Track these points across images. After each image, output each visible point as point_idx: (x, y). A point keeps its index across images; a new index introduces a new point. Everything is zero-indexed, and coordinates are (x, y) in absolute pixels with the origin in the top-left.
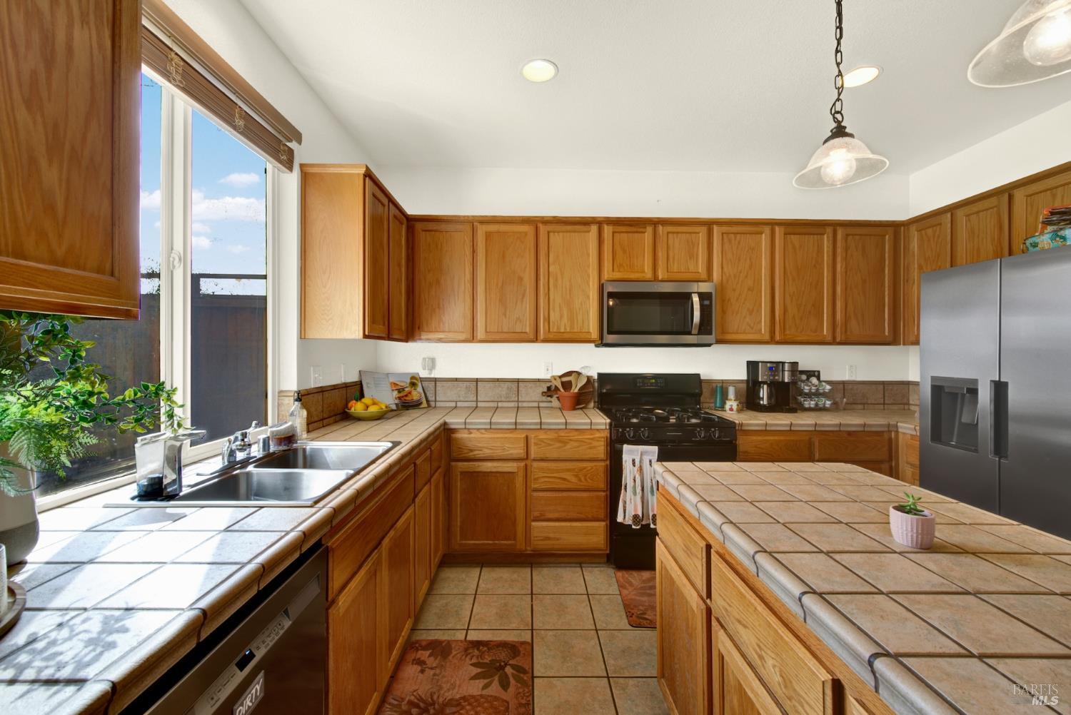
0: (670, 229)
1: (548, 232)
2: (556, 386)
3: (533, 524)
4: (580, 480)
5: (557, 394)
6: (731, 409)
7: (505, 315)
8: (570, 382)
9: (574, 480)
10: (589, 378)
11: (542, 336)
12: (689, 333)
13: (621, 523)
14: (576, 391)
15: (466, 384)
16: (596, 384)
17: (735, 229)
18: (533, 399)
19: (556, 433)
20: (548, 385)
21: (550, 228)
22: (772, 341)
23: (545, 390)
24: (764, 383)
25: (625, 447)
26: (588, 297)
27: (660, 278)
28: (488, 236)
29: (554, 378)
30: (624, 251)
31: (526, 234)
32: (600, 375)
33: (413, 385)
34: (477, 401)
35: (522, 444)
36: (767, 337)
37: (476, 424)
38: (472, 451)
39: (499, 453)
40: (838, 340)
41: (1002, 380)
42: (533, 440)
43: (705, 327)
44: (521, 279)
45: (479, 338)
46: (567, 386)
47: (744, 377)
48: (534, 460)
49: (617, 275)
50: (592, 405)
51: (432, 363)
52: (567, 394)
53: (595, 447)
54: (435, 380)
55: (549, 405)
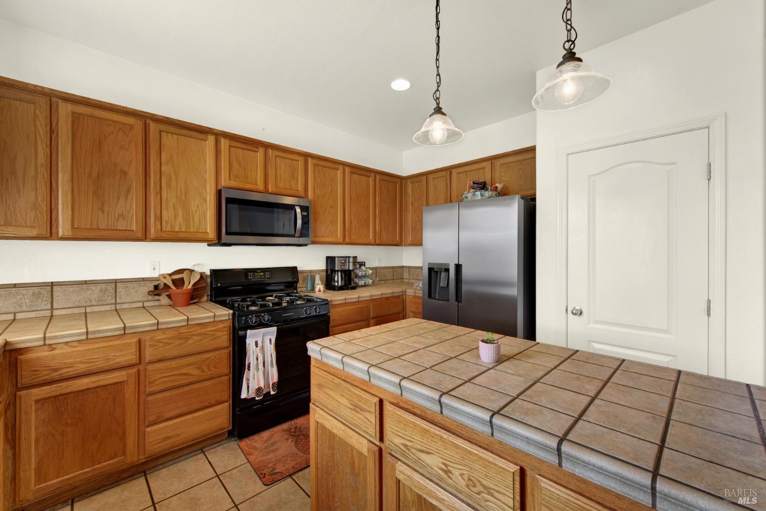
0: (278, 153)
1: (161, 131)
2: (165, 284)
3: (148, 429)
4: (203, 371)
5: (168, 291)
6: (320, 291)
7: (102, 210)
8: (182, 280)
9: (196, 372)
10: (202, 276)
11: (152, 232)
12: (293, 236)
13: (245, 399)
14: (190, 287)
15: (31, 290)
16: (209, 280)
17: (322, 163)
18: (136, 299)
19: (176, 331)
20: (156, 283)
21: (163, 127)
22: (344, 243)
23: (152, 289)
24: (338, 271)
25: (249, 332)
26: (205, 200)
27: (270, 191)
28: (76, 119)
29: (164, 276)
30: (240, 164)
31: (132, 127)
32: (214, 272)
34: (52, 309)
35: (134, 349)
36: (341, 240)
37: (62, 337)
38: (55, 370)
39: (100, 364)
40: (377, 243)
41: (460, 263)
42: (148, 343)
43: (305, 232)
44: (124, 173)
45: (60, 234)
46: (179, 283)
47: (324, 268)
48: (150, 363)
49: (233, 184)
50: (205, 298)
52: (179, 291)
53: (218, 337)
55: (157, 303)
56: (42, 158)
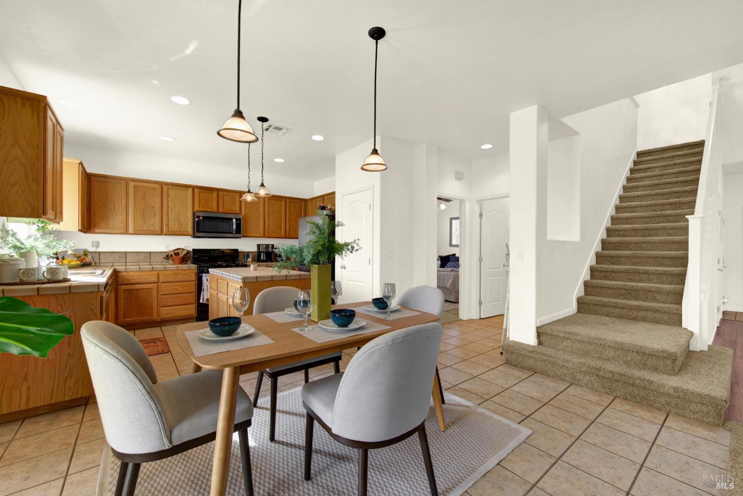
0: (224, 193)
1: (168, 189)
2: (171, 255)
3: (161, 308)
4: (183, 289)
5: (172, 258)
6: (249, 262)
7: (145, 223)
8: (179, 253)
9: (181, 289)
10: (188, 252)
11: (165, 231)
12: (232, 233)
13: (202, 303)
14: (182, 256)
15: (119, 254)
16: (192, 254)
18: (159, 261)
19: (173, 271)
20: (167, 254)
21: (169, 187)
22: (264, 236)
23: (165, 256)
24: (262, 252)
25: (204, 275)
26: (188, 217)
27: (220, 211)
28: (135, 187)
29: (170, 251)
30: (205, 200)
31: (156, 188)
32: (194, 250)
33: (85, 255)
34: (126, 263)
35: (156, 276)
36: (262, 235)
37: (131, 269)
38: (129, 280)
39: (144, 281)
40: (287, 237)
42: (161, 275)
43: (238, 230)
44: (153, 207)
45: (130, 232)
46: (177, 254)
47: (257, 251)
48: (162, 283)
49: (201, 209)
50: (190, 262)
51: (97, 244)
52: (177, 257)
53: (190, 276)
54: (99, 253)
55: (167, 263)
56: (124, 204)
